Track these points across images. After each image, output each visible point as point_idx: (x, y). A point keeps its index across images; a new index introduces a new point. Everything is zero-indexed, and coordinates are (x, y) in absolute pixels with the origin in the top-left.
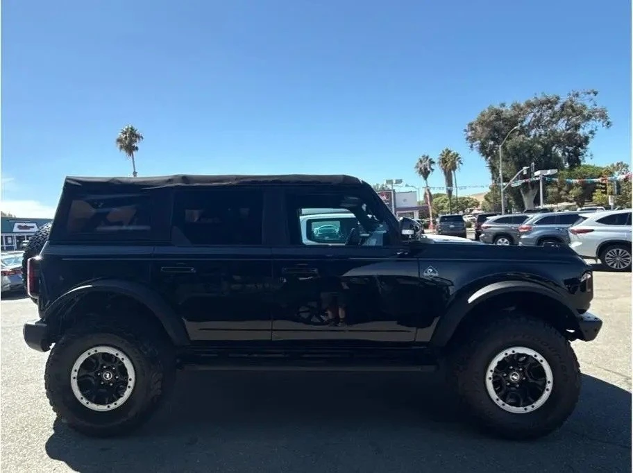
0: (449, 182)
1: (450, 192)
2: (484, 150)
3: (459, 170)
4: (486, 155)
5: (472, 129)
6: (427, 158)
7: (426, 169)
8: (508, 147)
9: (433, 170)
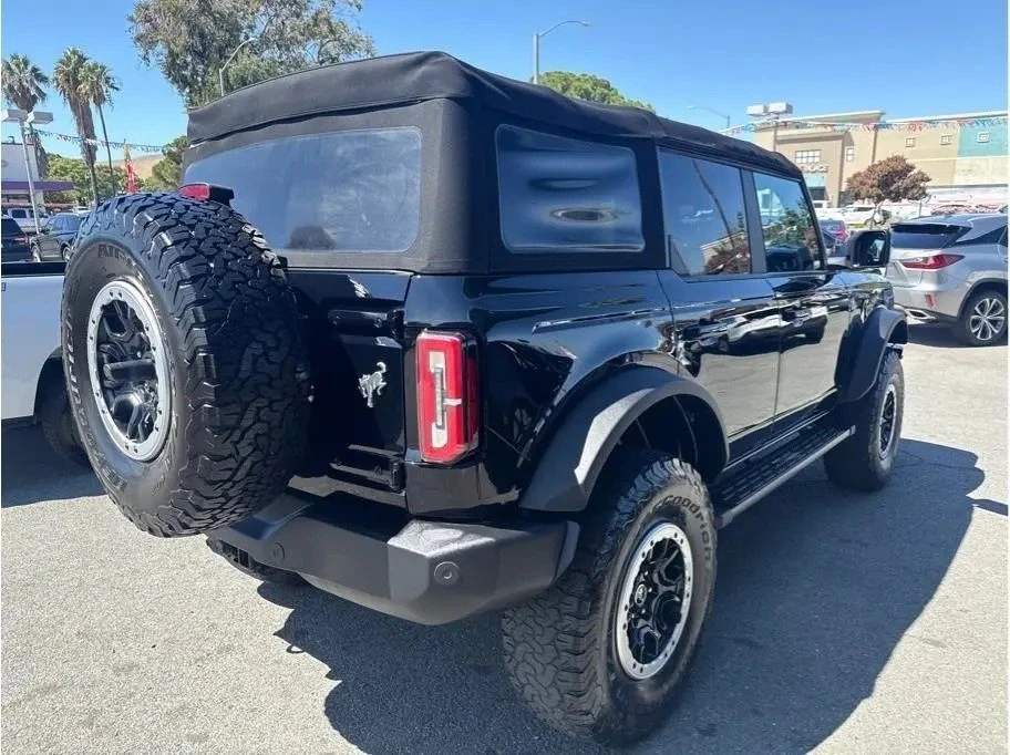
0: (87, 128)
1: (90, 152)
2: (174, 70)
3: (111, 104)
4: (183, 82)
5: (148, 20)
6: (26, 63)
7: (25, 91)
8: (231, 72)
9: (43, 95)
